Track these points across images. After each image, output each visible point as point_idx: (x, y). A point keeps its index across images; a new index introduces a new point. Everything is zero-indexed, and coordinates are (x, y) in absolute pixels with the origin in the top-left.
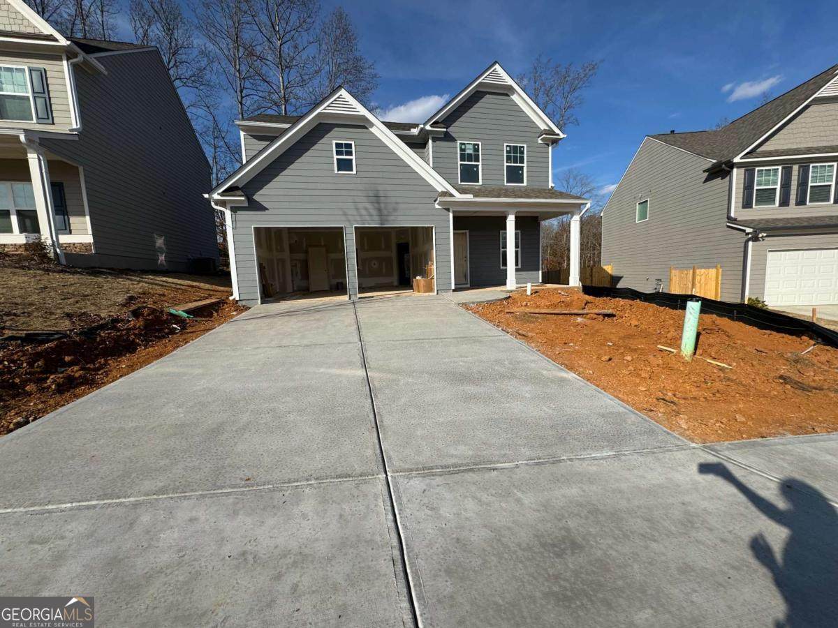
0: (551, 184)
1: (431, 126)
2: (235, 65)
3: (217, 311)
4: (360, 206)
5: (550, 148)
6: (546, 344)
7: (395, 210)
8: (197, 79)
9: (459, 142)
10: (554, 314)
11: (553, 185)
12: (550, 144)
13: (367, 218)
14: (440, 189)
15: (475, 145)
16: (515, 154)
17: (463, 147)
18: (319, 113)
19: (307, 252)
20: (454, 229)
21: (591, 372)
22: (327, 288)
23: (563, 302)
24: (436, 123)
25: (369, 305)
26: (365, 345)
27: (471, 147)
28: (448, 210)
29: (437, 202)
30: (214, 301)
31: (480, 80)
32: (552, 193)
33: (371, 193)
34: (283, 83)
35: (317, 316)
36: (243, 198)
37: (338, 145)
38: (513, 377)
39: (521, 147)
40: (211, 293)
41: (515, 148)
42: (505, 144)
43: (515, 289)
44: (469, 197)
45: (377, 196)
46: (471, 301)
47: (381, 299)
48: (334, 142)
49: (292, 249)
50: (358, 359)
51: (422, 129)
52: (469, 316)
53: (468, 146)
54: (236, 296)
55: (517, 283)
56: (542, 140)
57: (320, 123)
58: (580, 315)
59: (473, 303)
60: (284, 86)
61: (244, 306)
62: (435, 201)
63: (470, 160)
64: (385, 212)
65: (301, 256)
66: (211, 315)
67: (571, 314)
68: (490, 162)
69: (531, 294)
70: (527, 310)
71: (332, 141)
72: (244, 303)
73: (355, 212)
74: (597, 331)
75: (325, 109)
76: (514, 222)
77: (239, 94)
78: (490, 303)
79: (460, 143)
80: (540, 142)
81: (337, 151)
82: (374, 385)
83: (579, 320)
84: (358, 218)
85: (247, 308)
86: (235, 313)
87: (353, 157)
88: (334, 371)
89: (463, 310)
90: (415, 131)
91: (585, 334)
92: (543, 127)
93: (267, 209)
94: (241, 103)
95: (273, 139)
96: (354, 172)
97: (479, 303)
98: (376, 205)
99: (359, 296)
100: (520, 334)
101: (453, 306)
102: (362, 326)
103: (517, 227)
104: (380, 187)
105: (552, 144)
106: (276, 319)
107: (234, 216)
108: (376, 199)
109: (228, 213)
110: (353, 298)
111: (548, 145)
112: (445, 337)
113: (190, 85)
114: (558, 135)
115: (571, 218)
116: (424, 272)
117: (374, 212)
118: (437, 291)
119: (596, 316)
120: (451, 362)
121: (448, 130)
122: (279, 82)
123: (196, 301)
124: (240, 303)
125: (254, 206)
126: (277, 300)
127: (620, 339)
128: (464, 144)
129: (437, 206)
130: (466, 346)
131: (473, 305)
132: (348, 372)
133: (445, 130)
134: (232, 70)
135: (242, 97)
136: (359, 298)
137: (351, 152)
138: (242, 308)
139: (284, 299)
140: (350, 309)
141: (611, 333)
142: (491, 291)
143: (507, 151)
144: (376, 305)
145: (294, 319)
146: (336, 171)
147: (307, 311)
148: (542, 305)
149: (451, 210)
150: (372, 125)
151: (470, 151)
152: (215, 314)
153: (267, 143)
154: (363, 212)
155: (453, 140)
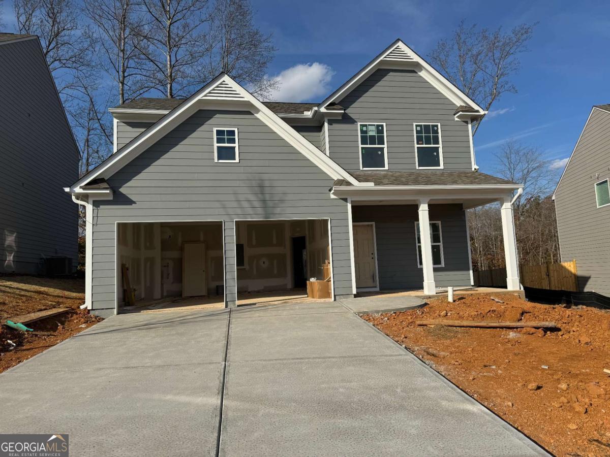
0: (474, 167)
1: (327, 108)
2: (120, 45)
3: (63, 323)
4: (241, 197)
5: (470, 126)
6: (460, 366)
7: (282, 201)
8: (78, 60)
9: (359, 124)
10: (481, 327)
11: (477, 167)
12: (469, 122)
13: (250, 211)
14: (335, 177)
15: (378, 126)
16: (428, 134)
17: (365, 129)
18: (199, 100)
19: (182, 249)
20: (354, 221)
21: (510, 404)
22: (204, 293)
23: (494, 311)
24: (332, 104)
25: (248, 314)
26: (229, 366)
27: (373, 128)
28: (345, 200)
29: (332, 191)
30: (61, 310)
31: (381, 58)
32: (476, 177)
33: (254, 183)
34: (170, 61)
35: (181, 329)
36: (108, 192)
37: (219, 133)
38: (402, 408)
39: (433, 126)
40: (61, 300)
41: (427, 127)
42: (415, 124)
43: (434, 294)
44: (370, 185)
45: (261, 187)
46: (375, 309)
47: (265, 306)
48: (215, 130)
49: (165, 246)
50: (217, 383)
51: (316, 111)
52: (368, 329)
53: (370, 128)
54: (88, 304)
55: (436, 287)
56: (458, 117)
57: (200, 110)
58: (514, 328)
59: (378, 312)
60: (171, 64)
61: (96, 317)
62: (330, 190)
63: (373, 143)
64: (270, 204)
65: (175, 254)
66: (55, 328)
67: (502, 328)
68: (396, 144)
69: (454, 301)
70: (446, 322)
71: (213, 127)
72: (97, 313)
73: (235, 204)
74: (532, 350)
75: (205, 96)
76: (427, 212)
77: (121, 73)
78: (398, 312)
79: (361, 125)
80: (457, 119)
81: (217, 138)
82: (227, 415)
83: (512, 335)
84: (239, 211)
85: (99, 319)
86: (83, 326)
87: (236, 145)
88: (183, 399)
89: (361, 321)
90: (308, 114)
91: (515, 354)
92: (459, 103)
93: (134, 203)
94: (123, 83)
95: (149, 126)
96: (237, 160)
97: (385, 313)
98: (260, 195)
99: (238, 302)
100: (428, 353)
101: (350, 315)
102: (232, 341)
103: (431, 217)
104: (266, 177)
105: (472, 121)
106: (130, 333)
107: (96, 211)
108: (261, 188)
109: (89, 208)
110: (230, 305)
111: (467, 122)
112: (330, 355)
113: (70, 66)
114: (478, 111)
115: (502, 206)
116: (320, 274)
117: (257, 204)
118: (335, 296)
119: (533, 330)
120: (329, 388)
121: (346, 111)
122: (166, 61)
123: (41, 310)
124: (92, 313)
125: (120, 199)
126: (138, 310)
127: (561, 360)
128: (366, 126)
129: (332, 196)
130: (353, 368)
131: (376, 315)
132: (199, 400)
133: (343, 112)
134: (116, 50)
135: (124, 77)
136: (239, 306)
137: (234, 140)
138: (94, 319)
139: (146, 308)
140: (224, 319)
141: (550, 353)
142: (403, 297)
143: (417, 132)
144: (257, 315)
145: (152, 333)
146: (216, 160)
147: (170, 323)
148: (466, 315)
149: (349, 200)
150: (258, 111)
151: (372, 132)
152: (60, 327)
153: (143, 130)
154: (246, 204)
155: (351, 121)
